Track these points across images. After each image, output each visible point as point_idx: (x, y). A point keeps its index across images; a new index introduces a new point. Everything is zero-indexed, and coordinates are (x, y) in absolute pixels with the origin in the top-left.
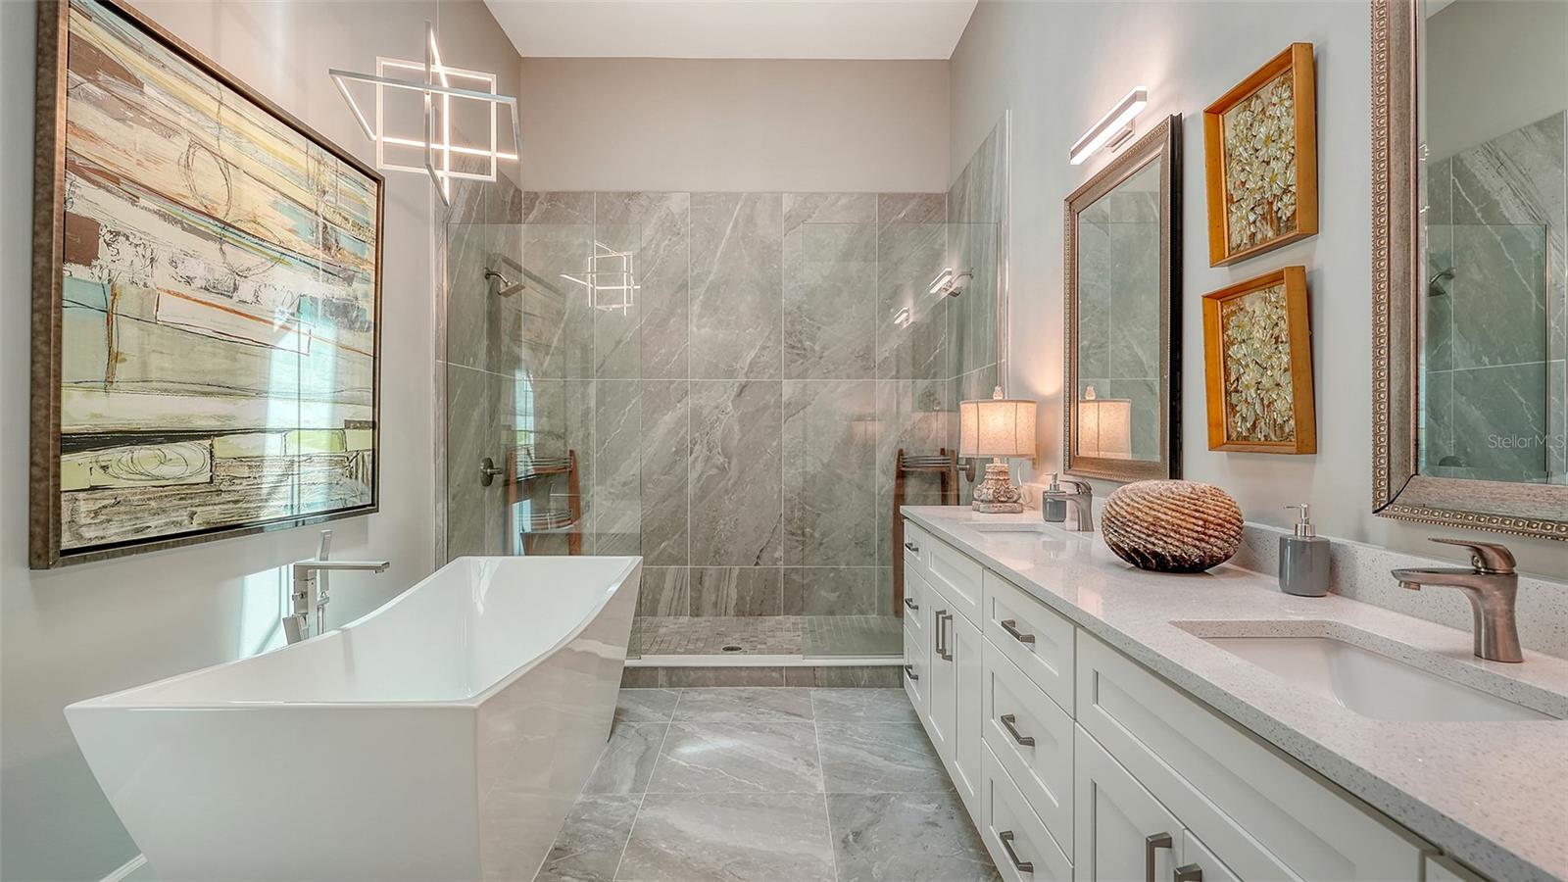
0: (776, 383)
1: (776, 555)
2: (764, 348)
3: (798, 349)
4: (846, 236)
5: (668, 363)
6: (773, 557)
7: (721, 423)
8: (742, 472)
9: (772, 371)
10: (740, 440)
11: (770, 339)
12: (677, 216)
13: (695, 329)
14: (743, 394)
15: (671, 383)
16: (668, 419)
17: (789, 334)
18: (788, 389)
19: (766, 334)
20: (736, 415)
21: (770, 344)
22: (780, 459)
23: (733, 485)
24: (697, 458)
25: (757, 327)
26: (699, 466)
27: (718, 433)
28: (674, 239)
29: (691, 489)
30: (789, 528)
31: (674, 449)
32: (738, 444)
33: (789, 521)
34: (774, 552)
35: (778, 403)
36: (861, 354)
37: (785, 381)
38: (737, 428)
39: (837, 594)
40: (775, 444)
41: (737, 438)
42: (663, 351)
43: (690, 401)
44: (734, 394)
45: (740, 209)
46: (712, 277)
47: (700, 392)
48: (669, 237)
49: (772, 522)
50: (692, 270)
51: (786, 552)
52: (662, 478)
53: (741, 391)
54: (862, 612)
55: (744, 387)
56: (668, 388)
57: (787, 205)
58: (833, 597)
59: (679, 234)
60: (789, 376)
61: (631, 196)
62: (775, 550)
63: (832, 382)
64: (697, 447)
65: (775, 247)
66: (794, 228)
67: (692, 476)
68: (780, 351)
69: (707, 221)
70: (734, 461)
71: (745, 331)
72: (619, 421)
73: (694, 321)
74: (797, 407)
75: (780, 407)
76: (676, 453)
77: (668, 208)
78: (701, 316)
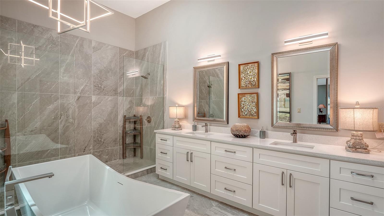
0: (90, 96)
1: (90, 148)
2: (86, 86)
3: (97, 87)
4: (110, 57)
5: (50, 88)
6: (89, 149)
7: (71, 109)
8: (79, 124)
9: (89, 93)
10: (78, 114)
11: (88, 83)
12: (54, 38)
13: (61, 77)
14: (79, 99)
15: (52, 95)
16: (51, 107)
17: (94, 82)
18: (94, 98)
19: (87, 82)
20: (77, 106)
21: (88, 85)
22: (91, 119)
23: (76, 128)
24: (62, 120)
25: (84, 79)
26: (63, 123)
27: (70, 112)
28: (53, 45)
29: (60, 131)
30: (94, 139)
31: (53, 118)
32: (77, 115)
33: (94, 137)
34: (90, 147)
35: (91, 103)
36: (114, 90)
37: (92, 96)
38: (77, 110)
39: (108, 156)
40: (90, 115)
41: (77, 113)
42: (49, 84)
43: (59, 101)
44: (76, 99)
45: (78, 41)
46: (68, 61)
47: (64, 98)
48: (51, 45)
49: (89, 138)
50: (61, 58)
51: (93, 147)
52: (48, 128)
53: (78, 99)
54: (115, 160)
55: (80, 97)
56: (51, 96)
57: (93, 44)
58: (107, 157)
59: (55, 44)
60: (94, 95)
61: (35, 26)
62: (90, 146)
63: (107, 97)
64: (63, 117)
65: (90, 56)
66: (96, 51)
67: (60, 127)
68: (91, 87)
69: (66, 42)
70: (76, 121)
71: (79, 80)
72: (29, 108)
73: (62, 74)
74: (96, 104)
75: (91, 104)
76: (54, 119)
77: (51, 34)
78: (64, 73)
